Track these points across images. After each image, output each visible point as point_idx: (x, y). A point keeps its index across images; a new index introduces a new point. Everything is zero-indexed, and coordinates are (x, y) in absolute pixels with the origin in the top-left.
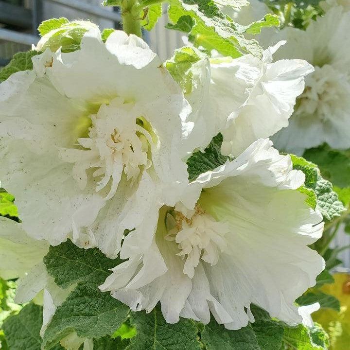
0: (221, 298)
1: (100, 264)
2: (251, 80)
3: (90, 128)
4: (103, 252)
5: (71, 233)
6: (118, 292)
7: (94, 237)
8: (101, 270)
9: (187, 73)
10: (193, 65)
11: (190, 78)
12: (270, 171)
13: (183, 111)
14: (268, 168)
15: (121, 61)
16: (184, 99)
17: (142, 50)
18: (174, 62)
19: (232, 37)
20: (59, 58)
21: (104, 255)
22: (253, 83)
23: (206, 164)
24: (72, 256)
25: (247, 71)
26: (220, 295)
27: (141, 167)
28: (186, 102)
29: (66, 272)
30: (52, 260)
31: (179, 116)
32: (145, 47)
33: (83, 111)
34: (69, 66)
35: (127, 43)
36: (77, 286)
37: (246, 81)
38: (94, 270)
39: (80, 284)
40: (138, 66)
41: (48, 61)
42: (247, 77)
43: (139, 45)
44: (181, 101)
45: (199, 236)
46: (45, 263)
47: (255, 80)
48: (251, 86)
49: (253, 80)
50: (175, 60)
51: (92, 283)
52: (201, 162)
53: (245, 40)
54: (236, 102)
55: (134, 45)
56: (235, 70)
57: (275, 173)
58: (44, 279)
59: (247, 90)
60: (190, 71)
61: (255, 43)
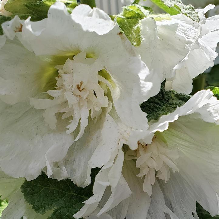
0: (173, 206)
1: (71, 188)
2: (189, 37)
3: (56, 78)
4: (74, 183)
5: (45, 168)
6: (89, 217)
7: (65, 170)
8: (72, 193)
9: (135, 28)
10: (140, 21)
11: (139, 33)
12: (209, 111)
13: (141, 72)
14: (208, 109)
15: (85, 29)
16: (142, 62)
17: (104, 21)
18: (123, 17)
19: (175, 6)
20: (29, 27)
21: (75, 185)
22: (191, 40)
23: (157, 103)
24: (46, 184)
25: (185, 29)
26: (173, 204)
27: (103, 108)
28: (143, 64)
29: (42, 199)
30: (28, 189)
31: (138, 76)
32: (107, 18)
33: (49, 61)
34: (38, 33)
35: (91, 15)
36: (53, 212)
37: (185, 38)
38: (66, 194)
39: (55, 211)
40: (100, 33)
41: (17, 27)
42: (186, 34)
43: (101, 17)
44: (139, 63)
45: (154, 160)
46: (23, 192)
47: (194, 38)
48: (190, 43)
49: (190, 37)
50: (124, 15)
51: (66, 207)
52: (152, 102)
53: (182, 4)
54: (179, 55)
55: (97, 17)
56: (175, 27)
57: (213, 113)
58: (22, 206)
59: (187, 46)
60: (138, 26)
61: (192, 8)
